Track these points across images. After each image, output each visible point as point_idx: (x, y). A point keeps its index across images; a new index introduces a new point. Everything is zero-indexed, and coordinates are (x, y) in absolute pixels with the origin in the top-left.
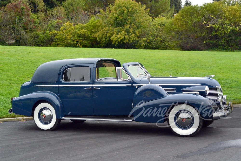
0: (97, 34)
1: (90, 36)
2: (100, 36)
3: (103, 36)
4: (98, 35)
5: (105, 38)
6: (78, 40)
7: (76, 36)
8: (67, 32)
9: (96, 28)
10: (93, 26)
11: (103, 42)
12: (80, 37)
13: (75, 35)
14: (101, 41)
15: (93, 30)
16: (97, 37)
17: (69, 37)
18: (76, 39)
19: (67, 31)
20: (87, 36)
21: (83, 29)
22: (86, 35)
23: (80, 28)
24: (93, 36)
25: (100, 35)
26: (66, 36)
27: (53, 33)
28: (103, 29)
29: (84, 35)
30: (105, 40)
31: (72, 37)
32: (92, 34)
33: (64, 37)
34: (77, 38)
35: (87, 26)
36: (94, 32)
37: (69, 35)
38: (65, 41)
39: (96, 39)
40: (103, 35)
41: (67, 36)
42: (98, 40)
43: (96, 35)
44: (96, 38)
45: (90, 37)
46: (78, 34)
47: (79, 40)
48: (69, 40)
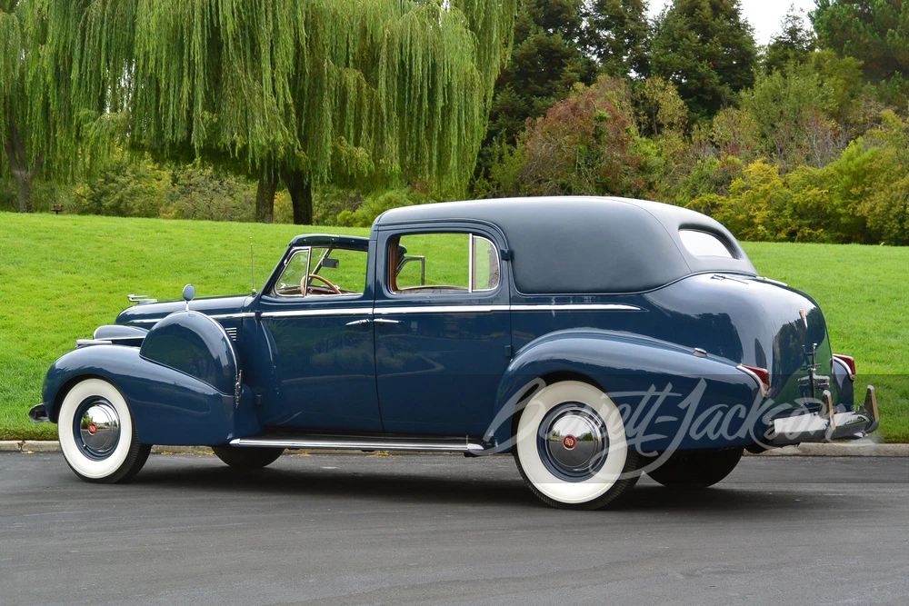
0: (868, 205)
1: (840, 210)
2: (878, 210)
3: (891, 209)
4: (872, 209)
5: (901, 217)
6: (794, 227)
7: (787, 212)
8: (754, 200)
9: (865, 180)
10: (854, 172)
11: (892, 235)
12: (801, 216)
13: (786, 209)
14: (886, 232)
15: (853, 190)
16: (866, 215)
17: (760, 216)
18: (787, 225)
19: (757, 194)
20: (829, 210)
21: (816, 186)
22: (826, 209)
23: (802, 181)
24: (853, 211)
25: (878, 208)
26: (751, 213)
27: (701, 201)
28: (893, 185)
29: (819, 207)
30: (897, 226)
31: (771, 218)
32: (850, 203)
33: (740, 217)
34: (790, 220)
35: (832, 176)
36: (855, 198)
37: (759, 209)
38: (744, 231)
39: (865, 224)
40: (891, 205)
41: (755, 214)
42: (869, 225)
43: (863, 208)
44: (864, 219)
45: (840, 215)
46: (795, 207)
47: (800, 226)
48: (760, 228)
